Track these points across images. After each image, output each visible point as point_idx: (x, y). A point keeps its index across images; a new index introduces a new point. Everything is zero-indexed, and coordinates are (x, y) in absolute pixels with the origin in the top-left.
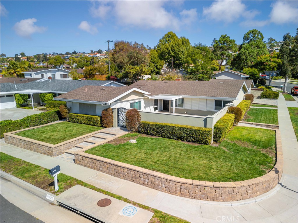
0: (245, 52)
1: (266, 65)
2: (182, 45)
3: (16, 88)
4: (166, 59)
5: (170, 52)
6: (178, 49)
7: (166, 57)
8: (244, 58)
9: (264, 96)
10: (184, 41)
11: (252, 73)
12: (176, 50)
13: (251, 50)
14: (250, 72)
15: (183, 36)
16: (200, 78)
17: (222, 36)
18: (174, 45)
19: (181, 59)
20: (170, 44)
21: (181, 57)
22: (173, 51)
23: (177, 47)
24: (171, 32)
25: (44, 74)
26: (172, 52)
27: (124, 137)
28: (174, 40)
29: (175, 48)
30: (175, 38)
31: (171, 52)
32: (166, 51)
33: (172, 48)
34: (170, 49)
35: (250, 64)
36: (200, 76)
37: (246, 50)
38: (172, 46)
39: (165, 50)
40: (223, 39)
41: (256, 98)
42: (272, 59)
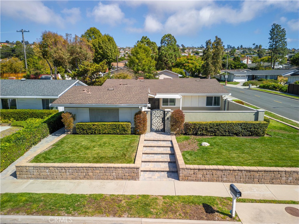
1: (186, 66)
10: (109, 39)
12: (103, 48)
15: (107, 34)
16: (147, 77)
18: (101, 43)
19: (109, 58)
21: (110, 55)
24: (95, 28)
27: (182, 141)
33: (99, 46)
34: (97, 46)
36: (147, 75)
40: (145, 40)
42: (190, 61)
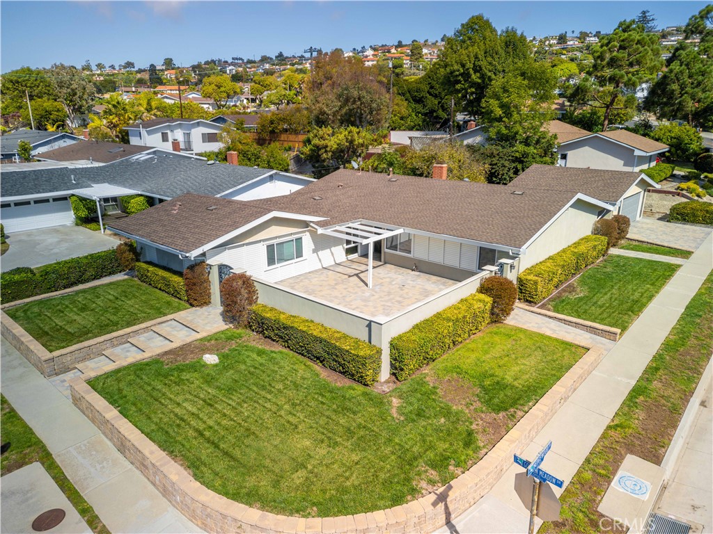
0: (681, 72)
2: (503, 55)
3: (73, 182)
4: (458, 91)
5: (469, 73)
6: (490, 63)
7: (458, 86)
8: (673, 90)
9: (677, 214)
10: (510, 42)
11: (678, 138)
12: (484, 68)
13: (701, 65)
14: (673, 135)
17: (621, 25)
18: (481, 55)
20: (470, 52)
22: (477, 69)
23: (489, 59)
24: (480, 18)
25: (168, 131)
26: (475, 73)
27: (209, 341)
28: (485, 38)
29: (483, 63)
30: (488, 33)
31: (471, 71)
32: (458, 71)
33: (474, 64)
34: (469, 65)
35: (691, 106)
36: (518, 151)
37: (683, 66)
38: (476, 57)
39: (456, 67)
40: (623, 34)
41: (659, 219)
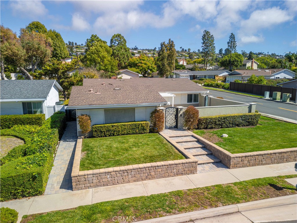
1: (139, 66)
24: (39, 23)
30: (46, 30)
42: (143, 62)
